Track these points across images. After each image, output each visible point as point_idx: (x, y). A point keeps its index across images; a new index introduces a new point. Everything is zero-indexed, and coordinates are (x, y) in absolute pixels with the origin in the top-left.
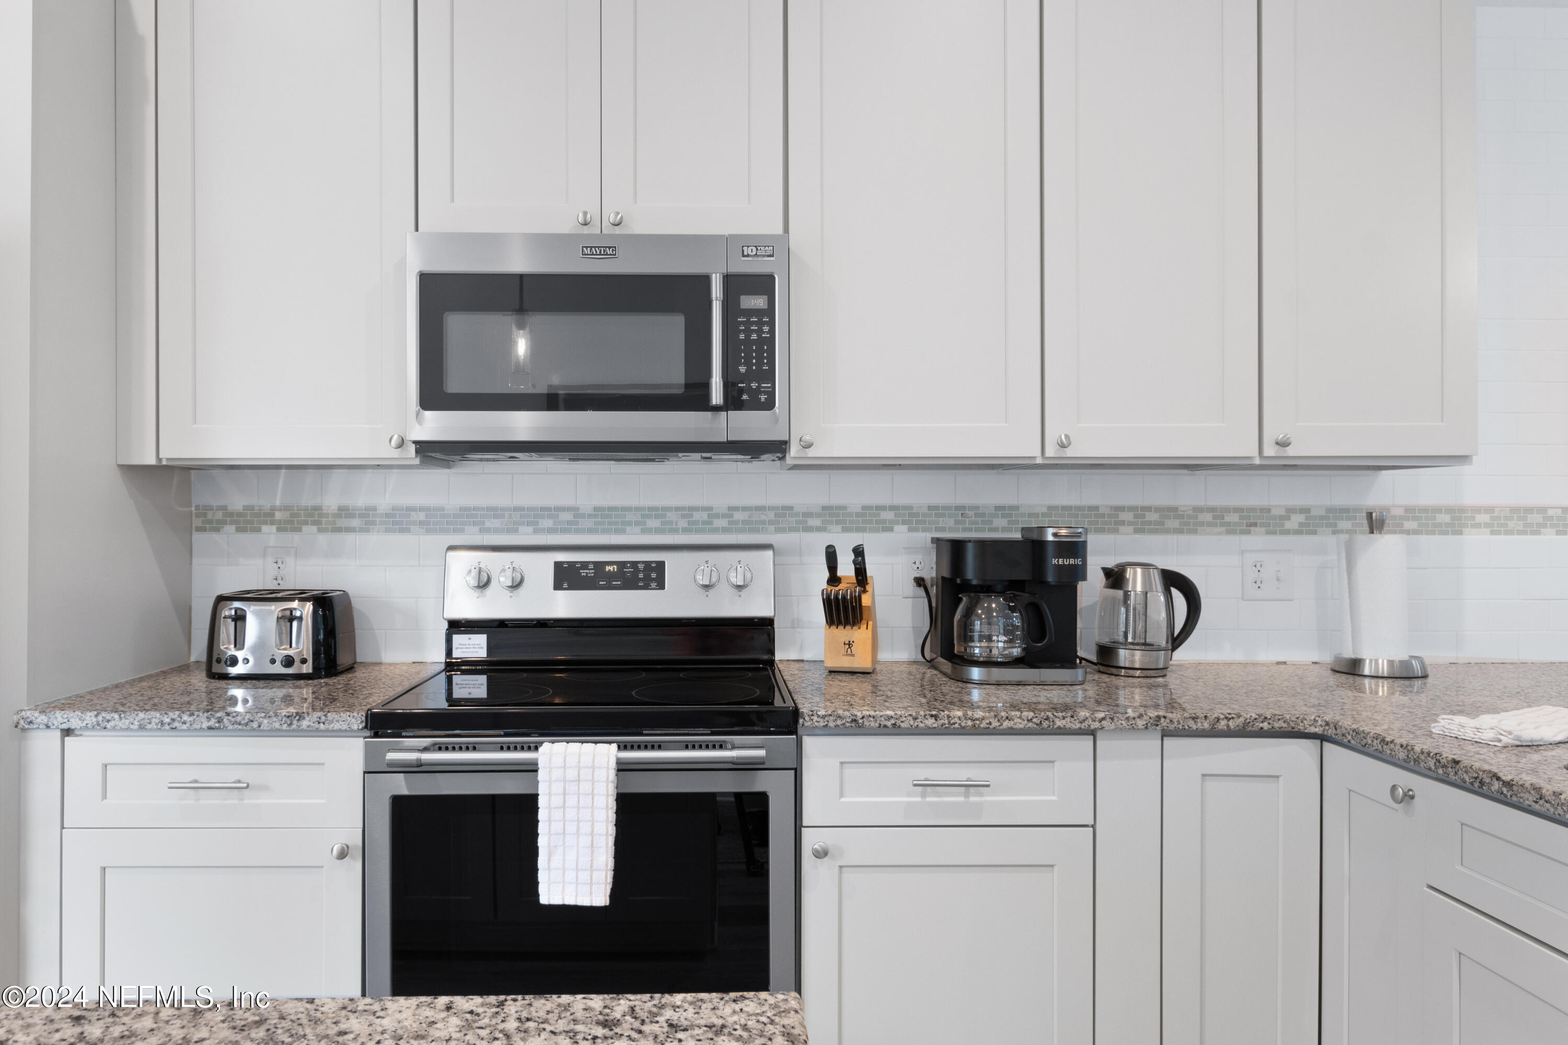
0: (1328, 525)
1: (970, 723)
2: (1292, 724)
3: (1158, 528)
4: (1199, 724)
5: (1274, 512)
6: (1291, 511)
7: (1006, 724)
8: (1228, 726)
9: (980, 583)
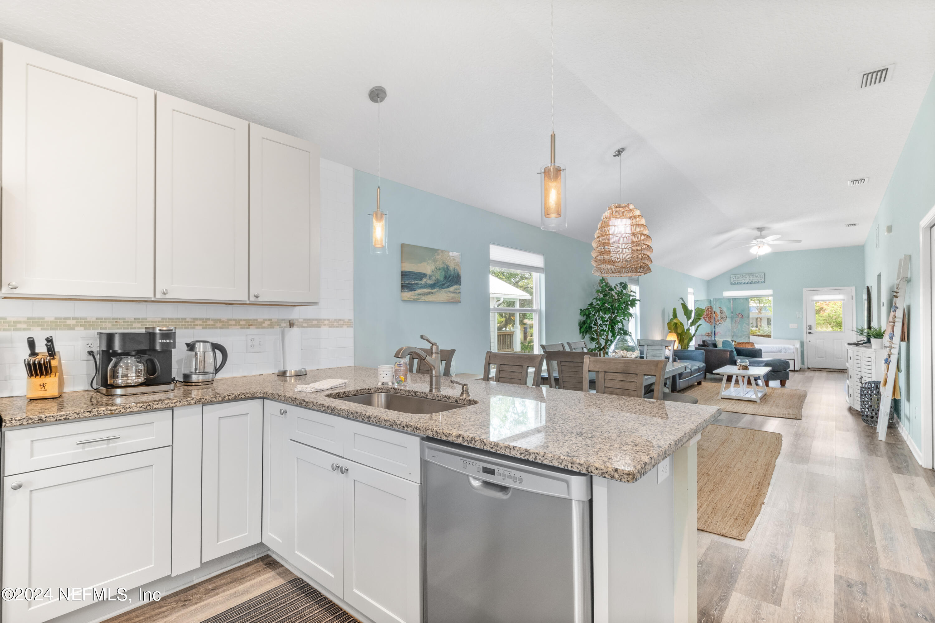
0: (278, 325)
1: (109, 412)
2: (253, 395)
3: (213, 326)
4: (217, 399)
5: (259, 320)
6: (265, 320)
7: (129, 410)
8: (229, 398)
9: (122, 351)
